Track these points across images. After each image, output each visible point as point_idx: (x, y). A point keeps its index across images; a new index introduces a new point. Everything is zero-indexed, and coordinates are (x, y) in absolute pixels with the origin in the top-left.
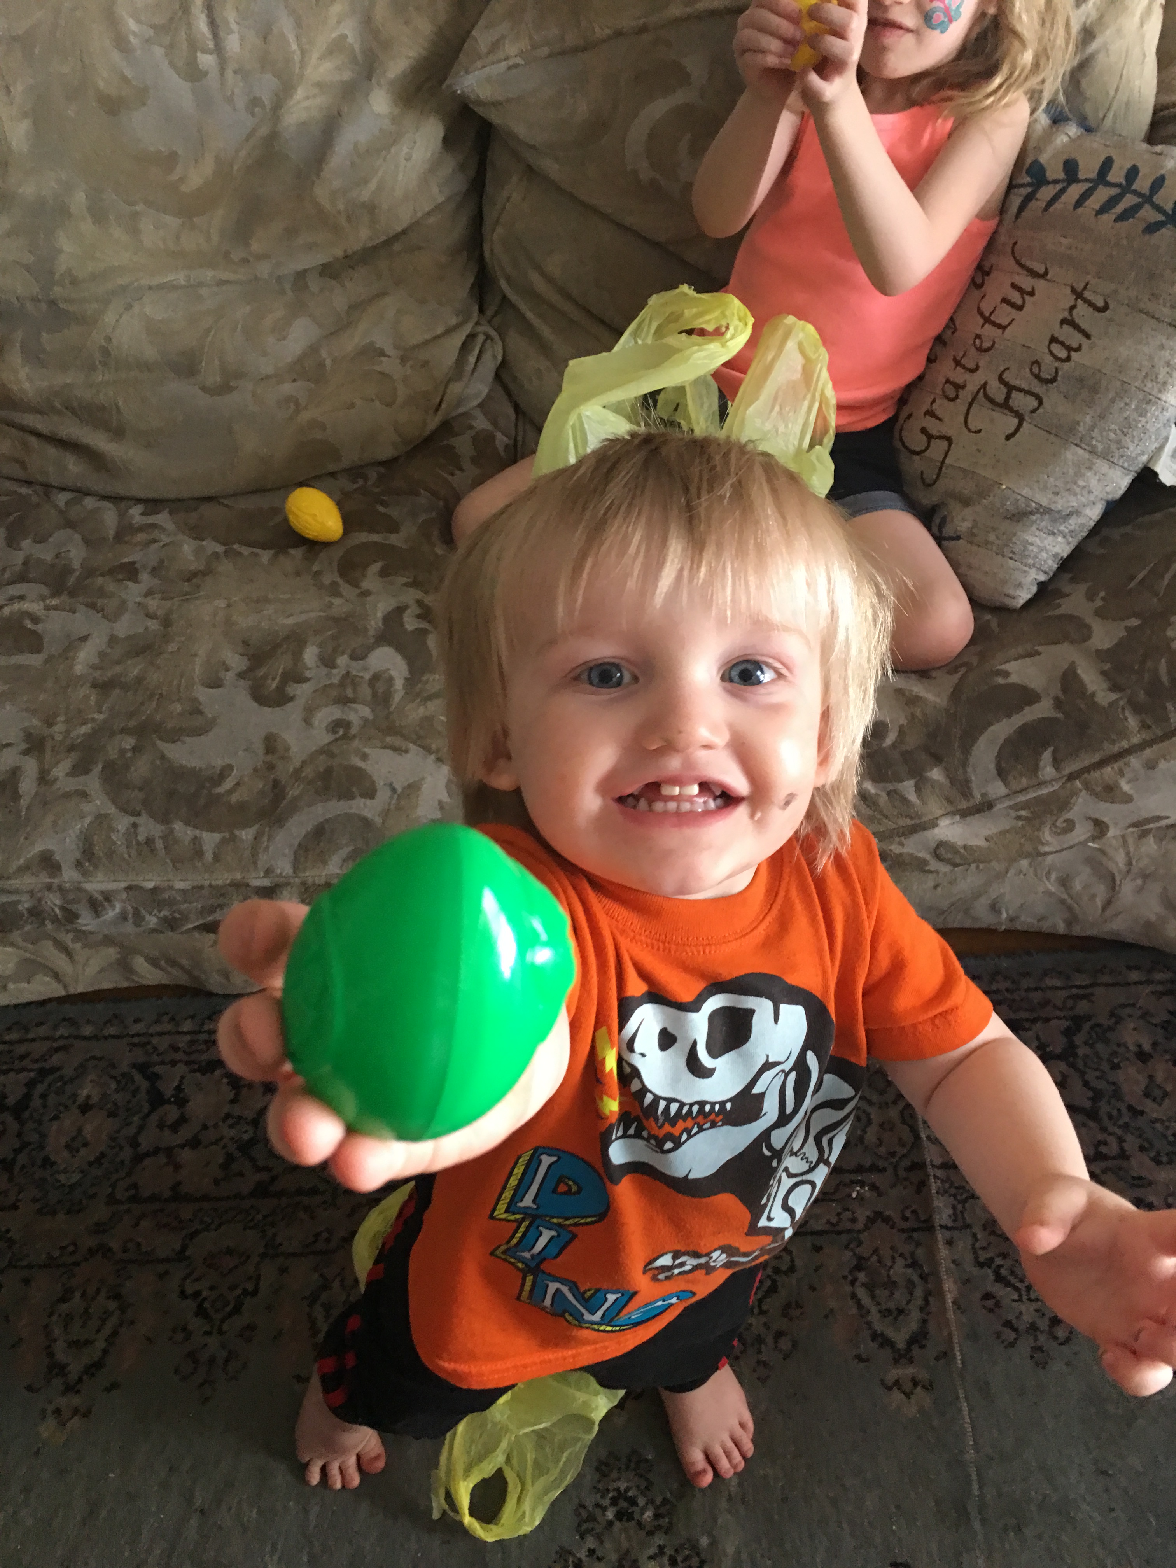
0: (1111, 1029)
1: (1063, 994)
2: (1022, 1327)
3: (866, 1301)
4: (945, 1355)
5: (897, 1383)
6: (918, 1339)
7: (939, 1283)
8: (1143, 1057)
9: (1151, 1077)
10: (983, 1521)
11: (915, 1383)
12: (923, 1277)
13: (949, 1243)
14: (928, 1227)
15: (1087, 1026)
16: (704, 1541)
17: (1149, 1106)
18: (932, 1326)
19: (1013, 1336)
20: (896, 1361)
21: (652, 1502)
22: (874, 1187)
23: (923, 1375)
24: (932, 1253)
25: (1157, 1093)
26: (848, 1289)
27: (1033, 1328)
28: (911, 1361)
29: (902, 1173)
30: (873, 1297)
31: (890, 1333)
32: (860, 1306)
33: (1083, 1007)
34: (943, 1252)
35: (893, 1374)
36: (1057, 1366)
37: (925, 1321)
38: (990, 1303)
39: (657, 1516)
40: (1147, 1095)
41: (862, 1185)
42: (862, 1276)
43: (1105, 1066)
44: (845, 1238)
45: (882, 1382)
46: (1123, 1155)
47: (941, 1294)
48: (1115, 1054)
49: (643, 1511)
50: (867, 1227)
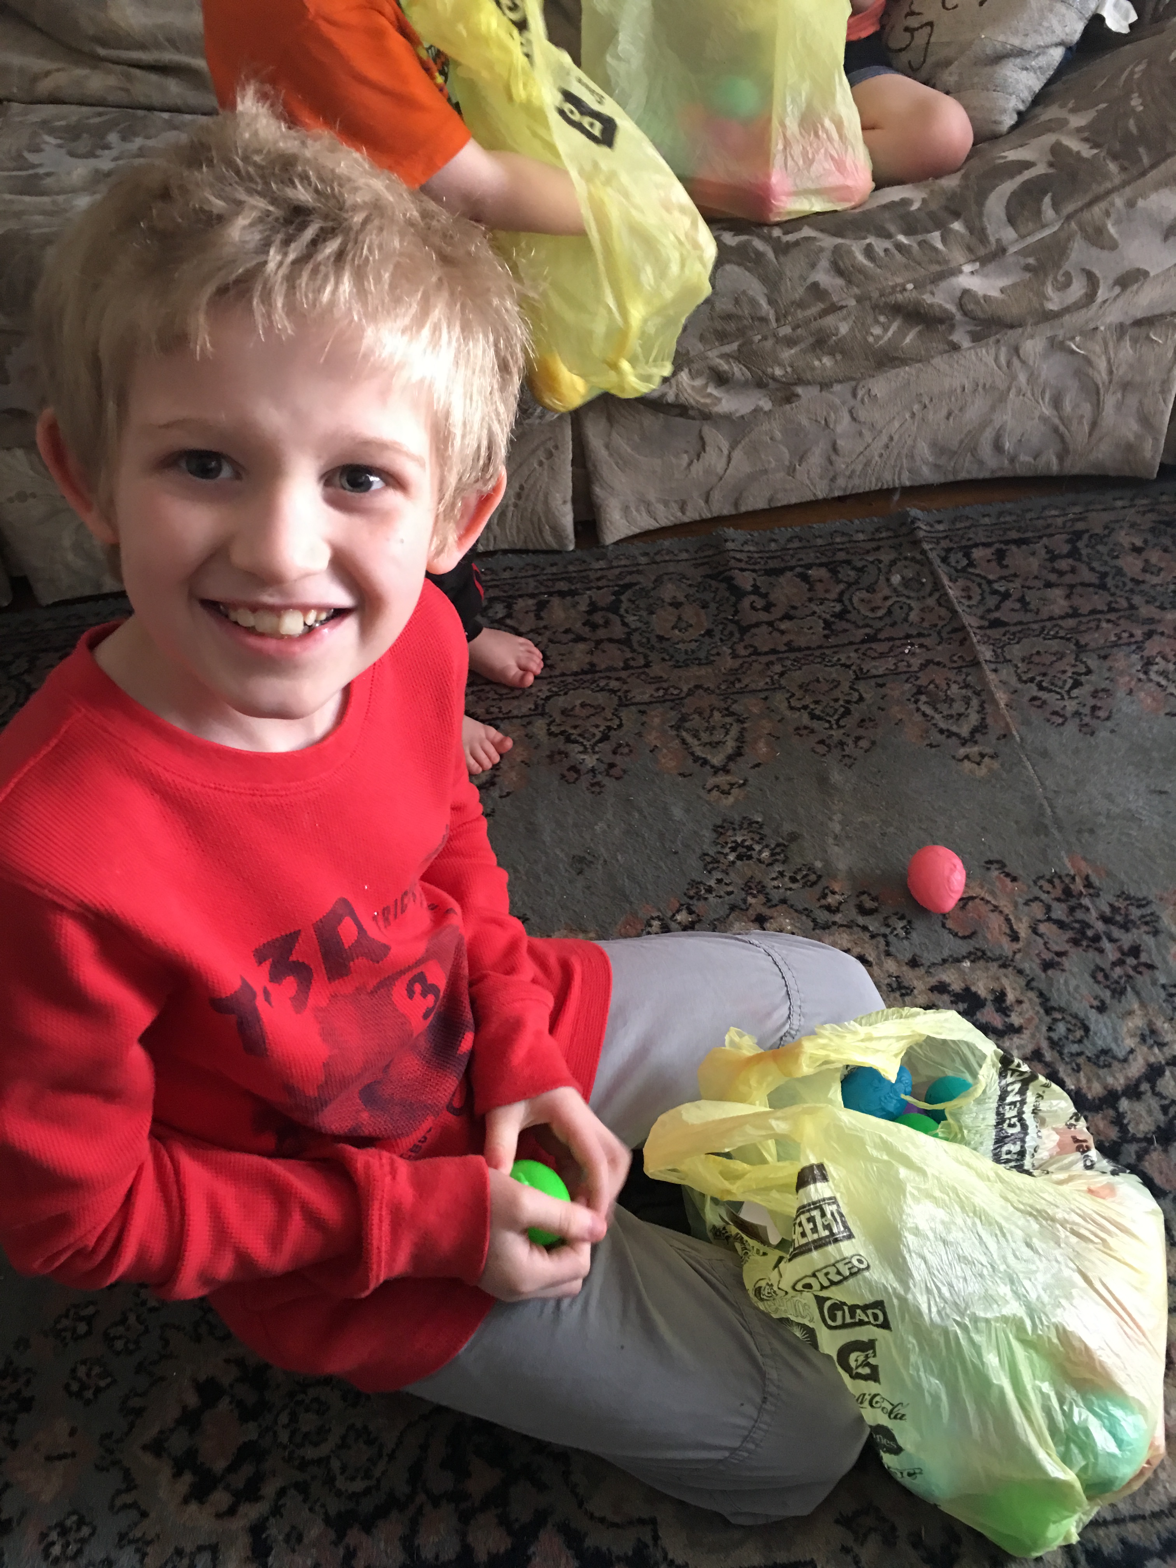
0: (1109, 535)
1: (1064, 519)
2: (1068, 715)
3: (929, 711)
4: (1005, 736)
5: (967, 757)
6: (981, 728)
7: (991, 694)
8: (1137, 550)
9: (1146, 561)
10: (1060, 829)
11: (982, 756)
12: (978, 694)
13: (995, 671)
14: (975, 663)
15: (1086, 536)
16: (818, 864)
17: (1148, 577)
18: (989, 721)
19: (1060, 720)
20: (963, 745)
21: (767, 846)
22: (921, 646)
23: (988, 750)
24: (982, 679)
25: (1155, 570)
26: (912, 706)
27: (1077, 714)
28: (976, 742)
29: (944, 635)
30: (936, 710)
31: (954, 729)
32: (924, 715)
33: (1080, 526)
34: (991, 676)
35: (962, 751)
36: (1103, 734)
37: (983, 719)
38: (1038, 703)
39: (772, 855)
40: (1144, 570)
41: (912, 645)
42: (923, 698)
43: (1106, 558)
44: (904, 677)
45: (954, 757)
46: (1132, 607)
47: (995, 702)
48: (1112, 550)
49: (760, 852)
50: (921, 669)
